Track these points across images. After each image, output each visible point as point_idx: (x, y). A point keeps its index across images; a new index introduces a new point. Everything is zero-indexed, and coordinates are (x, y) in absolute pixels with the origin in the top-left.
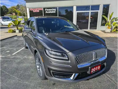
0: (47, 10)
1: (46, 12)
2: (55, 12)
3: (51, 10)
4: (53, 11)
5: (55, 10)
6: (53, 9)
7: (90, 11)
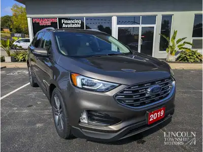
0: (66, 22)
1: (64, 26)
2: (79, 26)
3: (73, 22)
4: (76, 24)
6: (76, 21)
7: (140, 26)
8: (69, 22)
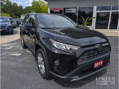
0: (67, 10)
1: (66, 12)
5: (75, 10)
6: (73, 9)
7: (111, 11)
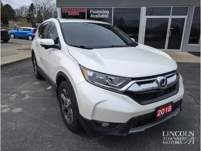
0: (94, 12)
1: (92, 16)
2: (107, 16)
3: (101, 12)
4: (104, 14)
5: (108, 12)
6: (104, 12)
7: (170, 17)
8: (97, 12)
